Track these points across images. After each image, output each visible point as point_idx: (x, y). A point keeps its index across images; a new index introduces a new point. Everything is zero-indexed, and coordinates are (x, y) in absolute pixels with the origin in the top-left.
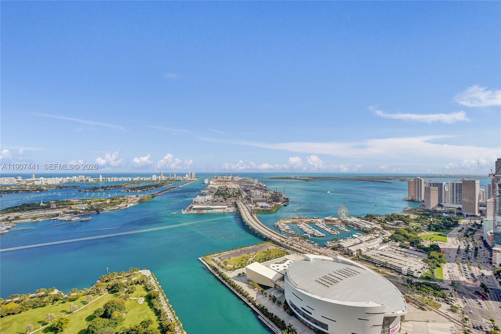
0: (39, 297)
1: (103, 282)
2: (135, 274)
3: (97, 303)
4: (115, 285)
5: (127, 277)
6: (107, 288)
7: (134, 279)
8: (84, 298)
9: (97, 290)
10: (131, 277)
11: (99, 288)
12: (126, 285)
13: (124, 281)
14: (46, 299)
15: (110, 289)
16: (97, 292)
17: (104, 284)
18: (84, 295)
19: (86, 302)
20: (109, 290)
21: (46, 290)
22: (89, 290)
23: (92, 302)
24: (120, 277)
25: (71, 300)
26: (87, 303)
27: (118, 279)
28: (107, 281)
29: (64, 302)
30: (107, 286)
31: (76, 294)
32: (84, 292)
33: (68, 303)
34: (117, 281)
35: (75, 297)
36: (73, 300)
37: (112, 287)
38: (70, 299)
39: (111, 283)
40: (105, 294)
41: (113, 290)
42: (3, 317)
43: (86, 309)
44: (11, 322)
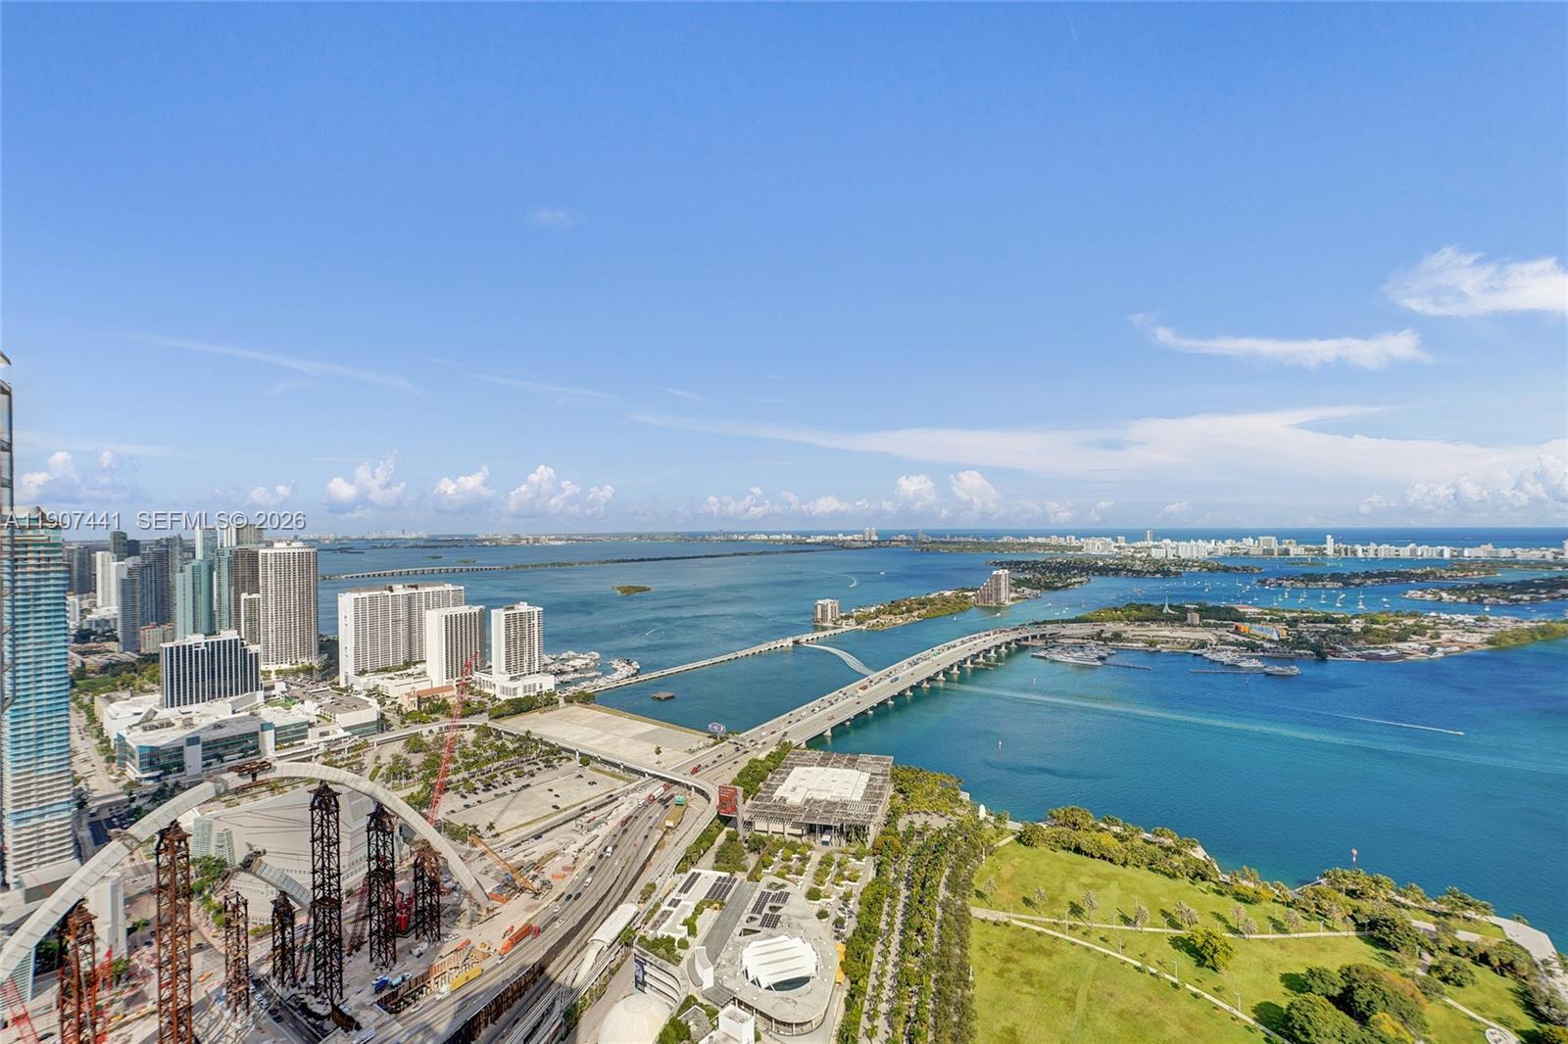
0: (1160, 847)
1: (1340, 891)
2: (1469, 920)
3: (1319, 946)
4: (1385, 920)
5: (1433, 913)
6: (1352, 917)
7: (1463, 936)
8: (1279, 912)
9: (1318, 907)
10: (1453, 922)
11: (1325, 904)
12: (1432, 946)
13: (1424, 925)
14: (1177, 861)
15: (1363, 925)
16: (1317, 913)
17: (1342, 897)
18: (1274, 901)
19: (1282, 924)
20: (1360, 927)
21: (1176, 837)
22: (1291, 894)
23: (1301, 935)
24: (1403, 900)
25: (1240, 898)
26: (1285, 931)
27: (1398, 905)
28: (1351, 893)
29: (1219, 893)
30: (1355, 912)
31: (1252, 885)
32: (1277, 892)
33: (1229, 899)
34: (1391, 913)
35: (1251, 894)
36: (1246, 901)
37: (1373, 924)
38: (1237, 894)
39: (1366, 906)
40: (1345, 934)
41: (1376, 932)
42: (1092, 857)
43: (1282, 948)
44: (1108, 878)
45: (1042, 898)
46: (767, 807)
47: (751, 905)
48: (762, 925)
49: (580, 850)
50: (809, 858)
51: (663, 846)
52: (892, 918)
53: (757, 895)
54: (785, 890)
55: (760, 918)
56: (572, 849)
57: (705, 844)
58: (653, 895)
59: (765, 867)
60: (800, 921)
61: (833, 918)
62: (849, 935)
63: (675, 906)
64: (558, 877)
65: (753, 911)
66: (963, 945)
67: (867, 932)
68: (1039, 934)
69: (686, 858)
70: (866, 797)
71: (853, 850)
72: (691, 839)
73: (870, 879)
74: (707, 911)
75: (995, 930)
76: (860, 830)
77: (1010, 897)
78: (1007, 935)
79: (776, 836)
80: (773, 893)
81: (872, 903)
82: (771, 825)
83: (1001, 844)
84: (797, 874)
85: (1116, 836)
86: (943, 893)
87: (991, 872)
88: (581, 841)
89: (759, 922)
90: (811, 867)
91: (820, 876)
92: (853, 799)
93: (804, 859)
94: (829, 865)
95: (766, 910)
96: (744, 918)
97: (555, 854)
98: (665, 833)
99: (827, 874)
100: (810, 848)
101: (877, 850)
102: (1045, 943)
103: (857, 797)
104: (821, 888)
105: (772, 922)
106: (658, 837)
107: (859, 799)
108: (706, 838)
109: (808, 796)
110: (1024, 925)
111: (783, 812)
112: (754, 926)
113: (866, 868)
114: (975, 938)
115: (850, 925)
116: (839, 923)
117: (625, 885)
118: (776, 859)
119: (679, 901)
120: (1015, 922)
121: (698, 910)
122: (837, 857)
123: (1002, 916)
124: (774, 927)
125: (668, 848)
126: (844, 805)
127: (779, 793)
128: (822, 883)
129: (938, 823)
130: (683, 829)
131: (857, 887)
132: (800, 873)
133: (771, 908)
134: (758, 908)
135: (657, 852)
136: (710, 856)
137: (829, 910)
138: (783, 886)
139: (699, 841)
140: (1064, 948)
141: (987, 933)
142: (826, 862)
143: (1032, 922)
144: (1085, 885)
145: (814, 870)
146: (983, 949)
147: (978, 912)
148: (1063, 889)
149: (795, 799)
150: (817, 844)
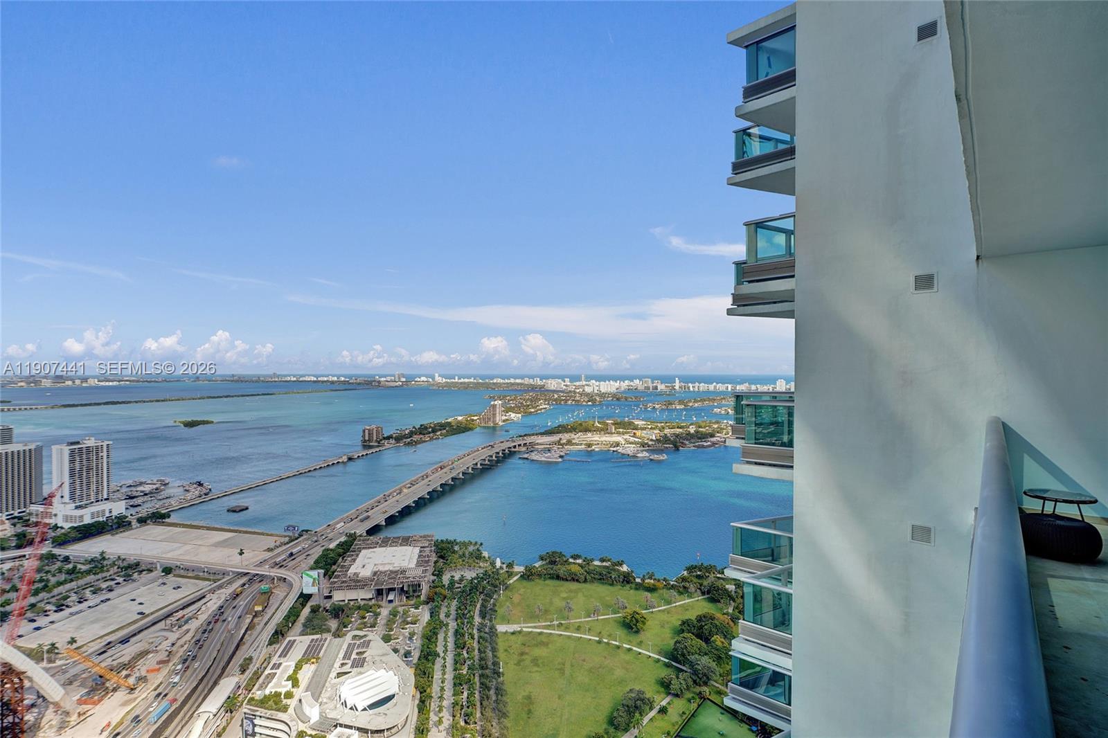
1: (693, 576)
3: (685, 608)
4: (714, 588)
6: (700, 589)
8: (665, 593)
12: (734, 597)
13: (730, 586)
15: (705, 592)
16: (683, 590)
17: (695, 579)
18: (665, 587)
19: (668, 599)
20: (703, 593)
23: (677, 604)
24: (721, 576)
25: (647, 589)
26: (669, 604)
27: (719, 578)
28: (698, 576)
29: (637, 589)
30: (701, 586)
31: (653, 580)
32: (666, 581)
33: (642, 591)
34: (717, 583)
35: (653, 585)
36: (650, 590)
37: (709, 591)
38: (646, 586)
40: (697, 599)
41: (711, 594)
42: (567, 580)
43: (668, 613)
44: (576, 591)
45: (540, 610)
46: (343, 582)
47: (341, 655)
48: (352, 667)
49: (173, 644)
50: (379, 614)
51: (254, 626)
52: (445, 643)
53: (345, 647)
54: (367, 638)
55: (350, 662)
56: (166, 645)
57: (292, 619)
58: (251, 666)
59: (345, 627)
60: (381, 658)
61: (402, 652)
62: (415, 661)
63: (278, 668)
64: (153, 671)
65: (344, 658)
66: (494, 650)
67: (428, 655)
68: (540, 634)
69: (276, 633)
70: (419, 564)
71: (412, 602)
72: (279, 617)
73: (426, 620)
74: (305, 667)
75: (513, 637)
76: (416, 587)
77: (520, 614)
78: (520, 639)
79: (352, 603)
80: (358, 642)
81: (430, 637)
82: (347, 595)
83: (511, 581)
84: (371, 627)
85: (579, 565)
86: (477, 620)
87: (506, 601)
88: (173, 637)
89: (350, 665)
90: (382, 620)
91: (389, 624)
92: (410, 566)
93: (377, 615)
94: (395, 616)
95: (354, 656)
96: (337, 665)
97: (147, 652)
98: (254, 617)
99: (394, 623)
100: (380, 607)
101: (430, 600)
102: (543, 639)
103: (413, 565)
104: (392, 633)
105: (360, 663)
106: (248, 621)
107: (414, 566)
108: (293, 615)
109: (376, 570)
110: (530, 630)
111: (358, 583)
112: (346, 668)
113: (424, 615)
114: (501, 644)
115: (416, 655)
116: (408, 654)
117: (222, 664)
118: (353, 620)
119: (280, 664)
120: (524, 629)
121: (298, 667)
122: (401, 609)
123: (516, 627)
124: (362, 666)
125: (259, 628)
126: (403, 572)
127: (352, 570)
128: (391, 630)
129: (469, 575)
130: (270, 612)
131: (418, 628)
132: (373, 626)
133: (357, 654)
134: (347, 656)
135: (249, 632)
136: (298, 627)
137: (398, 647)
138: (365, 636)
139: (287, 618)
140: (555, 639)
141: (507, 640)
142: (394, 614)
143: (535, 627)
144: (564, 598)
145: (384, 622)
146: (506, 650)
147: (501, 628)
148: (551, 603)
149: (366, 573)
150: (384, 603)
